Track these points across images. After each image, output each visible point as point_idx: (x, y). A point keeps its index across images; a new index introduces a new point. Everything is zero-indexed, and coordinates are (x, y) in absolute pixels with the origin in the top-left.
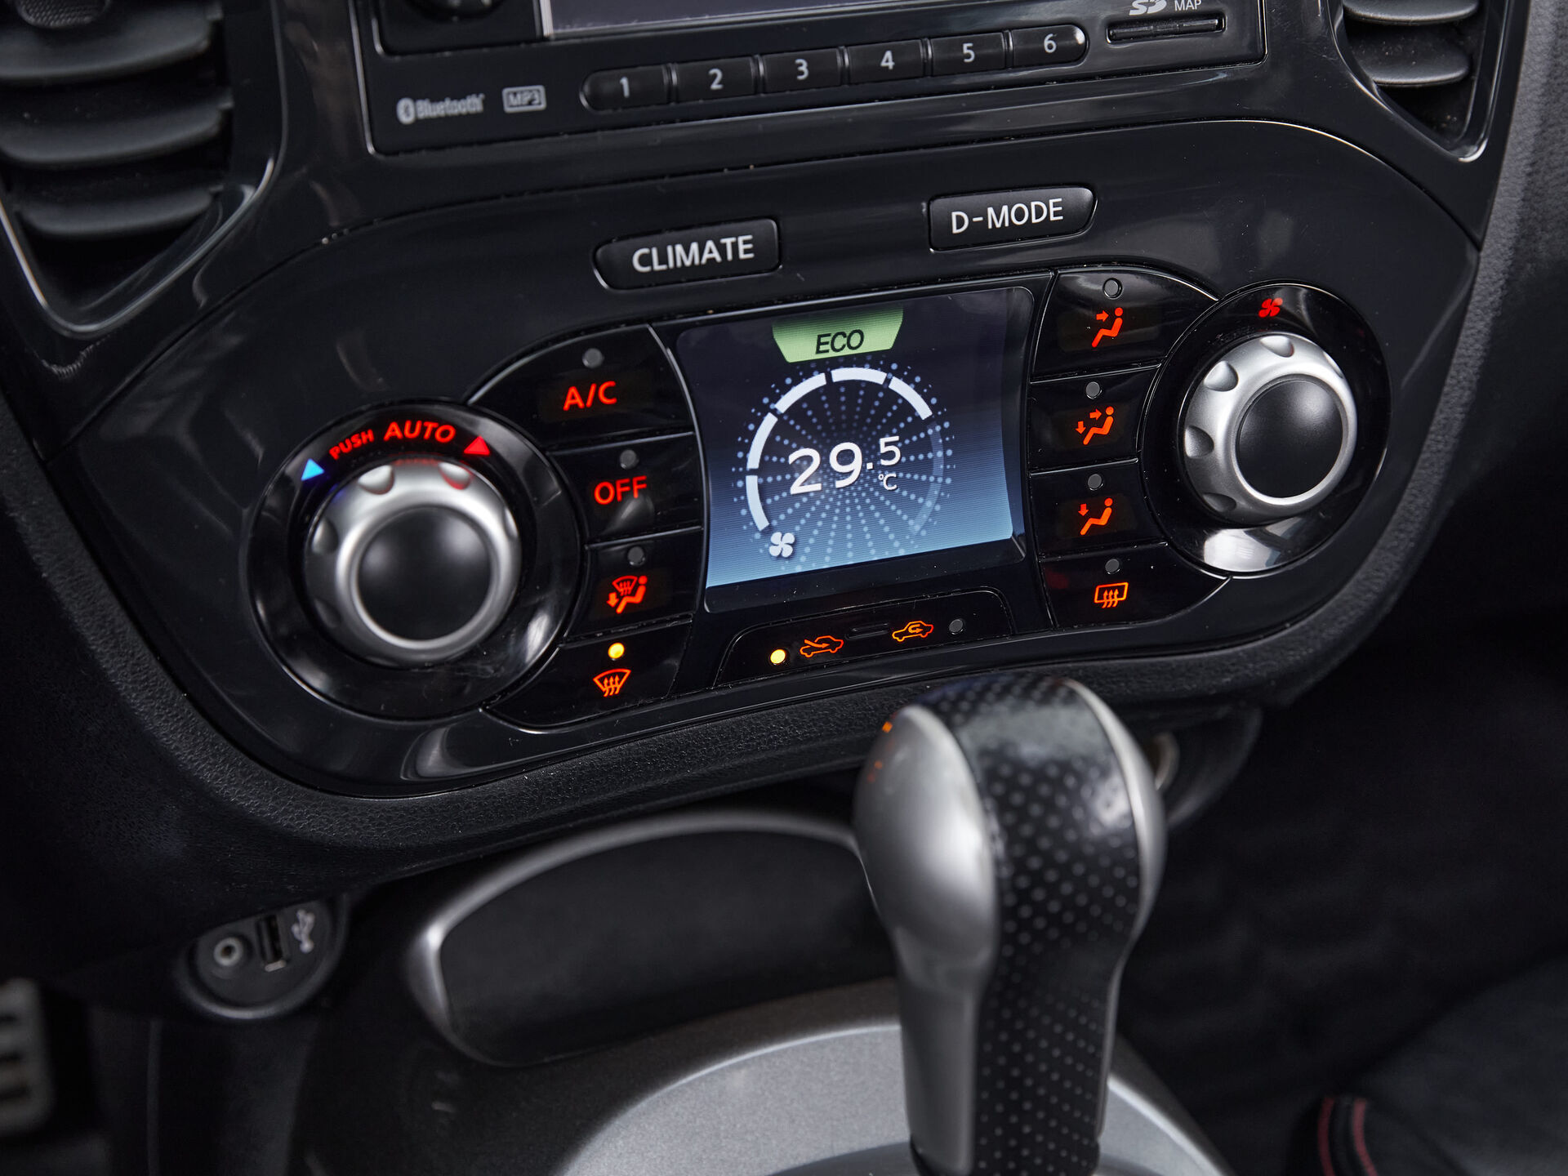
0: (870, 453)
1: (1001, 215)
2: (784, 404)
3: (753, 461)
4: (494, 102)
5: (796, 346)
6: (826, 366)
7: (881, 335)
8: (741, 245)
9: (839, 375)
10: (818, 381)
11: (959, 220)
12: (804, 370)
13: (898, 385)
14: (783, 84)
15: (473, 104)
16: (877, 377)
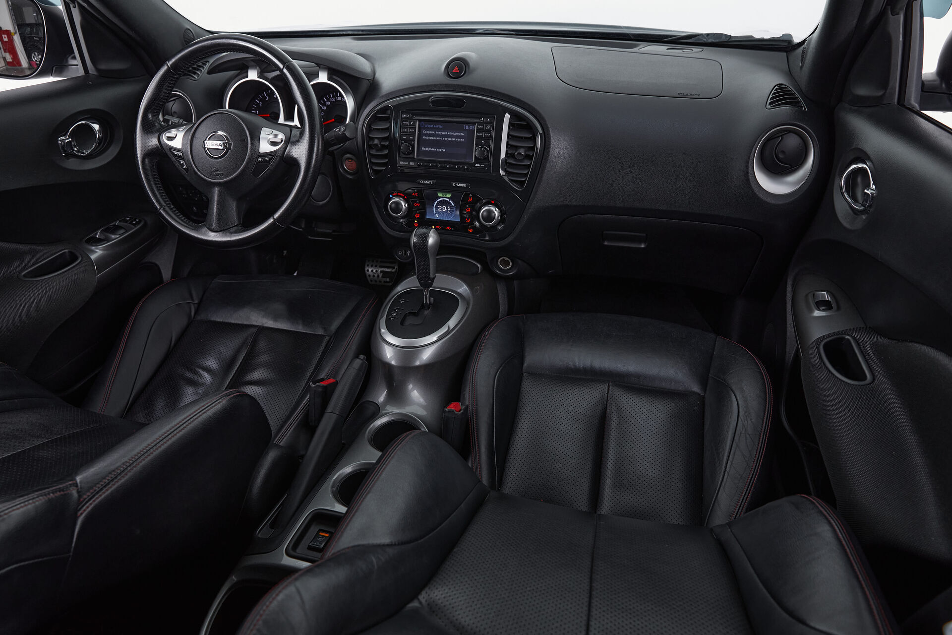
0: (447, 208)
1: (459, 185)
2: (438, 201)
3: (435, 206)
4: (409, 163)
5: (440, 195)
6: (443, 198)
7: (449, 196)
8: (431, 182)
9: (444, 199)
10: (442, 199)
11: (454, 184)
12: (441, 197)
13: (450, 201)
14: (436, 167)
15: (407, 163)
16: (448, 200)
